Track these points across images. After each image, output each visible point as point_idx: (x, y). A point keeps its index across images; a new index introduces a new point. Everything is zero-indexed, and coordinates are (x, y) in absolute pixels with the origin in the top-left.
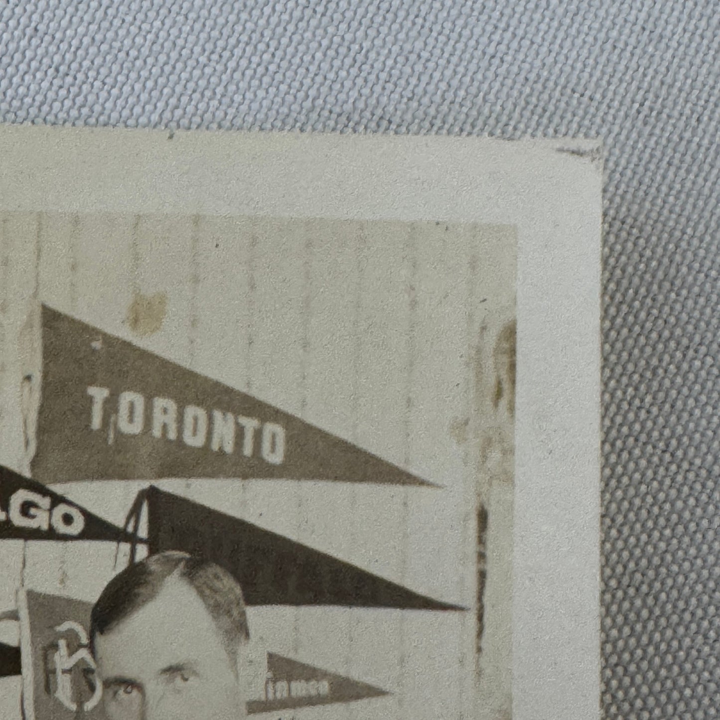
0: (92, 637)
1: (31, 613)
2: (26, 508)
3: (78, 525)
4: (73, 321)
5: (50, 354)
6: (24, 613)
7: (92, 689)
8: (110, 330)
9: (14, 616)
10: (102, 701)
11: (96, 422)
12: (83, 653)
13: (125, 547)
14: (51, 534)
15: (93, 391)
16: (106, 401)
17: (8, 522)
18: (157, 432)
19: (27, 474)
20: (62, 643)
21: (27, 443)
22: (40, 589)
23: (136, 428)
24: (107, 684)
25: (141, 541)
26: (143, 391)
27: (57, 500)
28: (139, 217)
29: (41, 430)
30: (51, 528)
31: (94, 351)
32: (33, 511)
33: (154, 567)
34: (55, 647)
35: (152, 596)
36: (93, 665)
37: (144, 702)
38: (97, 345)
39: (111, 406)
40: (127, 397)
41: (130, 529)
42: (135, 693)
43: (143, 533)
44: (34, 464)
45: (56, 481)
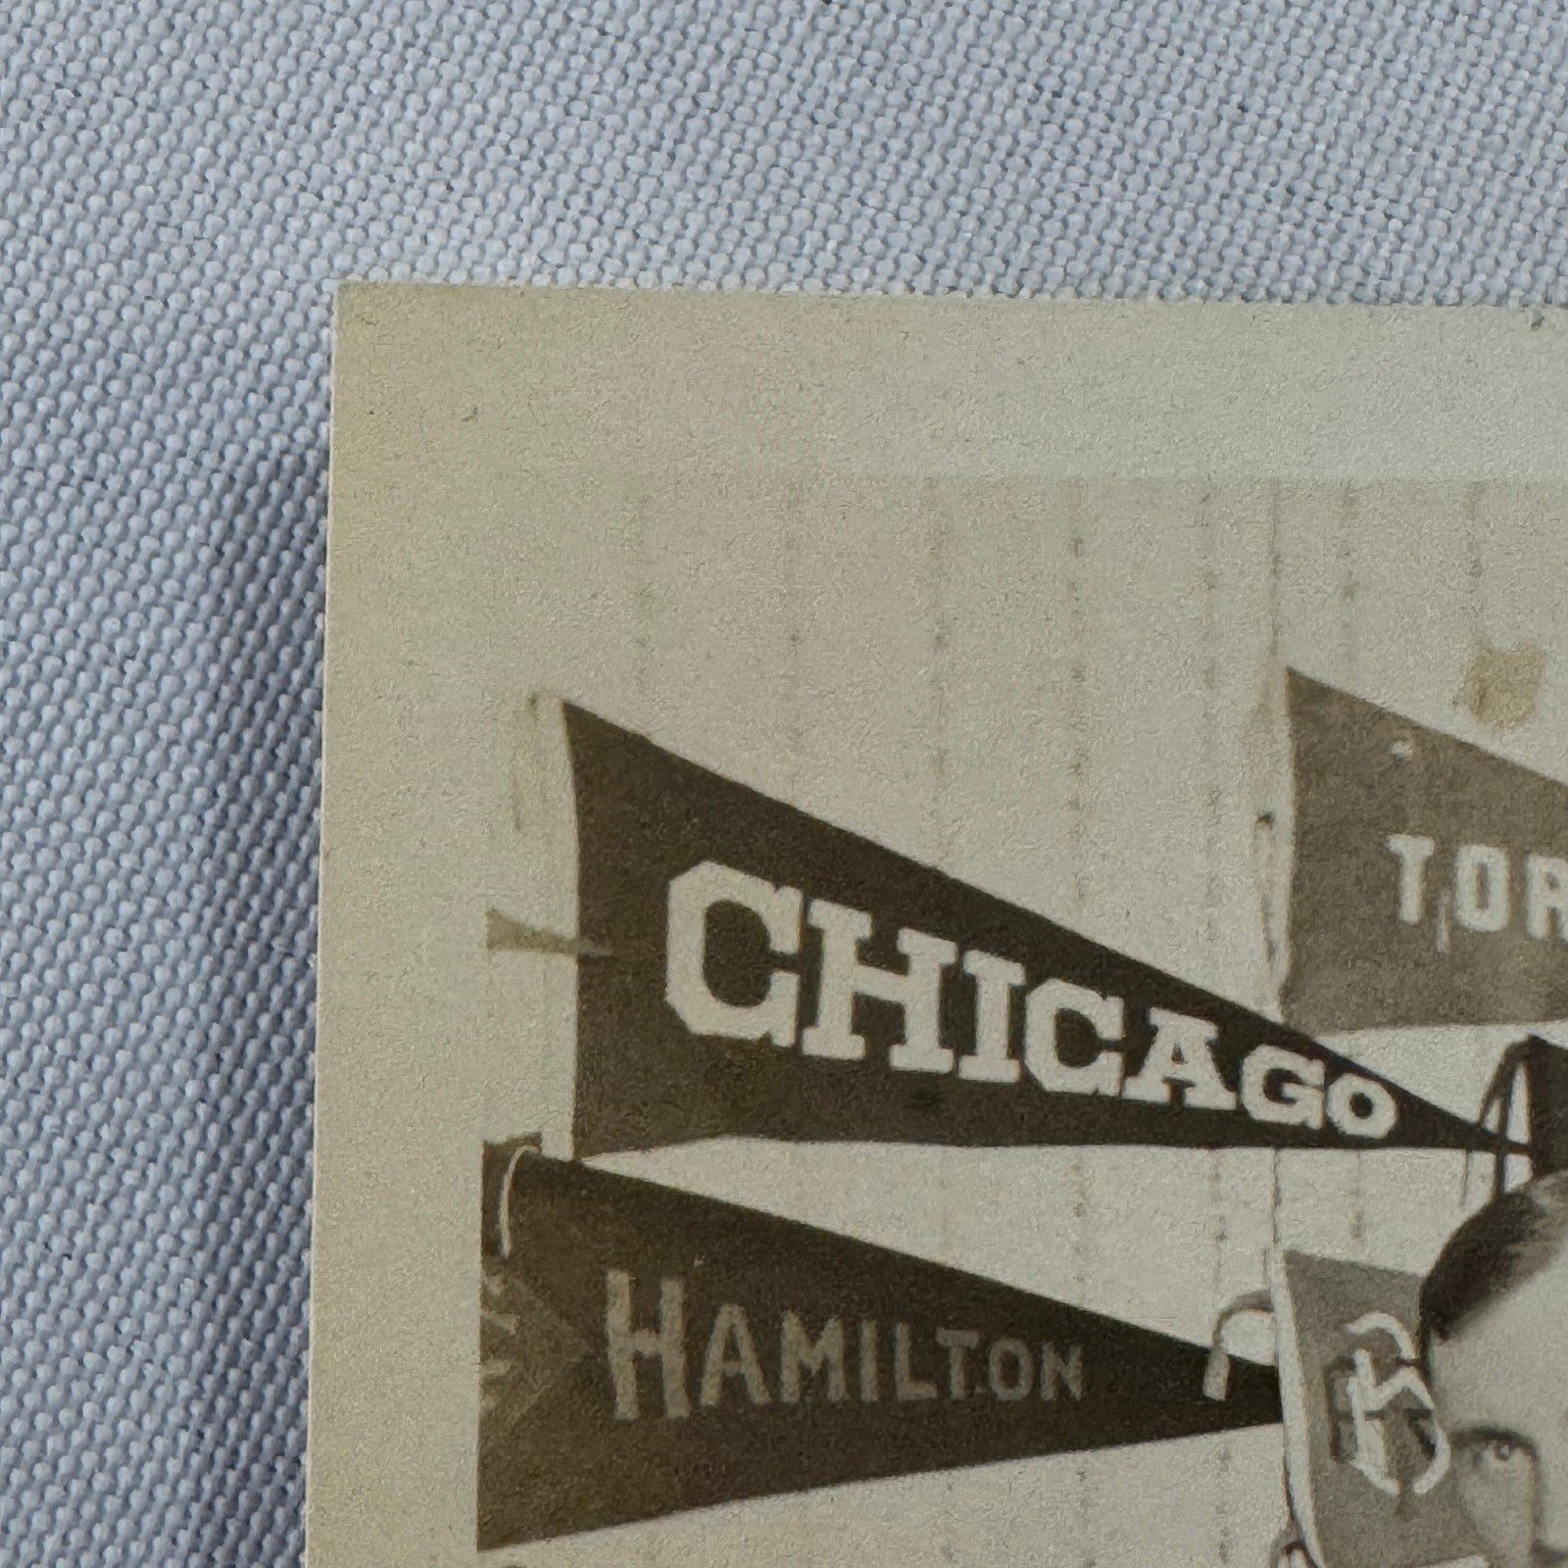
0: (1423, 1346)
1: (1296, 1297)
2: (1276, 1084)
3: (1384, 1117)
4: (1350, 702)
5: (1309, 769)
6: (1282, 1300)
7: (1429, 1450)
8: (1428, 720)
9: (1262, 1304)
10: (1451, 1475)
11: (1411, 909)
12: (1407, 1379)
13: (1484, 1161)
14: (1329, 1137)
15: (1399, 843)
16: (1429, 864)
17: (1241, 1111)
18: (1538, 927)
19: (1273, 1013)
20: (1362, 1358)
21: (1271, 951)
22: (1313, 1248)
23: (1493, 919)
24: (1459, 1441)
25: (1517, 1148)
26: (1504, 841)
27: (1338, 1066)
28: (1478, 488)
29: (1298, 928)
30: (1328, 1124)
31: (1398, 762)
32: (1290, 1090)
33: (1544, 1200)
34: (1347, 1365)
35: (1543, 1261)
36: (1427, 1401)
37: (1537, 1477)
38: (1404, 749)
39: (1440, 874)
40: (1472, 857)
41: (1492, 1123)
42: (1518, 1458)
43: (1519, 1130)
44: (1288, 993)
45: (1333, 1028)
